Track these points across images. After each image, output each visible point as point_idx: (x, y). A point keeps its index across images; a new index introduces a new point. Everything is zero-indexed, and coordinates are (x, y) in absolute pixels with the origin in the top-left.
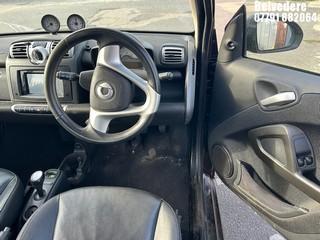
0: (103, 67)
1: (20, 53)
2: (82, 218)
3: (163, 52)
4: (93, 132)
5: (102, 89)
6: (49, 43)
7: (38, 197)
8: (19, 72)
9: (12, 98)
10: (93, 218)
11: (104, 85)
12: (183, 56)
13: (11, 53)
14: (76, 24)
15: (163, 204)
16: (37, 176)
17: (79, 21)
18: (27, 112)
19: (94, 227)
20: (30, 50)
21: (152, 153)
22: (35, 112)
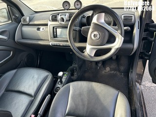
0: (96, 24)
1: (54, 19)
2: (80, 94)
3: (123, 17)
4: (88, 55)
5: (94, 35)
6: (67, 14)
7: (60, 83)
8: (54, 27)
9: (50, 39)
10: (86, 96)
11: (96, 33)
12: (133, 19)
13: (51, 19)
14: (78, 5)
15: (120, 93)
16: (61, 74)
17: (79, 4)
18: (57, 45)
19: (86, 99)
20: (59, 17)
21: (108, 69)
22: (60, 46)
